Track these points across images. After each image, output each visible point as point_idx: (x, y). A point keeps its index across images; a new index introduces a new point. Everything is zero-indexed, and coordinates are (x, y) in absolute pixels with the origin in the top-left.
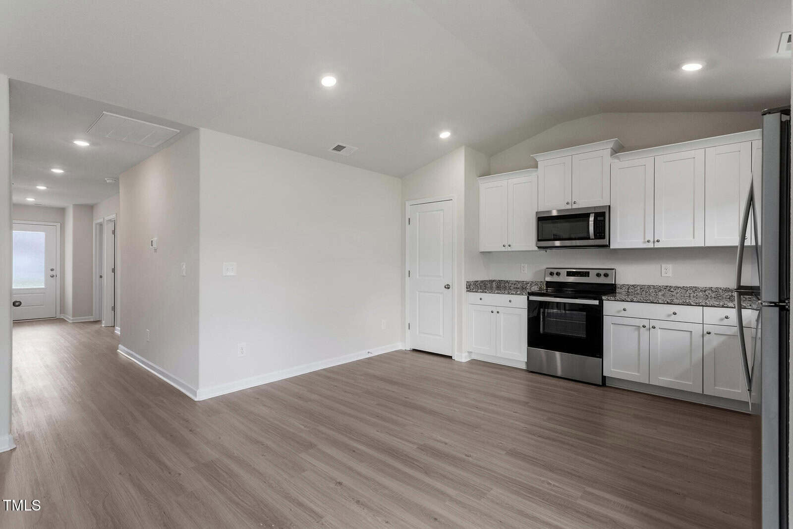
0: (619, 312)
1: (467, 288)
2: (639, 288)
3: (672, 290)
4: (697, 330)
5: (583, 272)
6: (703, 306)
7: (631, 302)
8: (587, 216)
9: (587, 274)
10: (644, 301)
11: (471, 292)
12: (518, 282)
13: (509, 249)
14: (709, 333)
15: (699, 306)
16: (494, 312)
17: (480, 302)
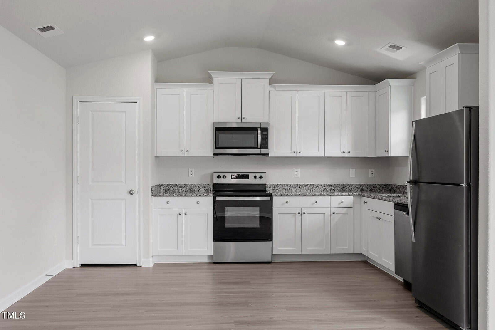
0: (283, 204)
1: (152, 193)
2: (281, 186)
3: (301, 187)
4: (327, 212)
5: (244, 175)
6: (330, 196)
7: (291, 196)
8: (255, 129)
9: (247, 177)
10: (299, 195)
11: (157, 196)
12: (187, 185)
13: (187, 155)
14: (334, 213)
15: (329, 196)
16: (182, 213)
17: (167, 206)
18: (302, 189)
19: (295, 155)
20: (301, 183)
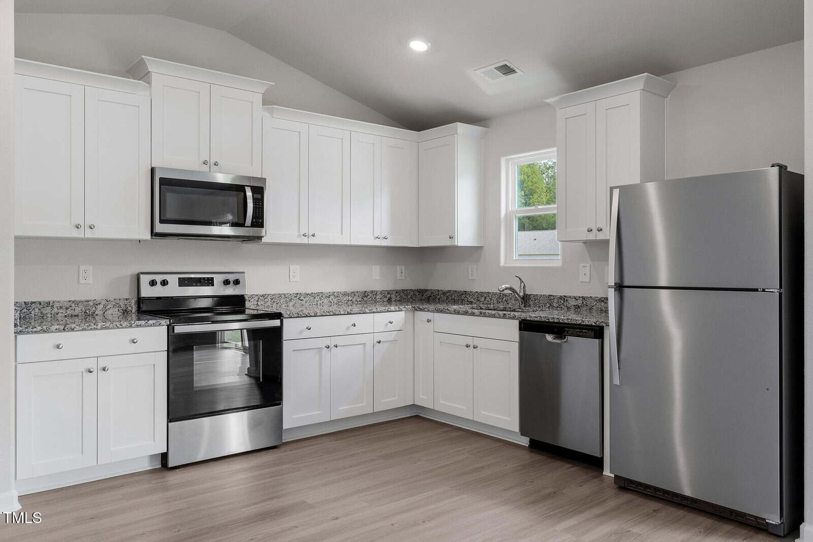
0: (301, 332)
1: (16, 325)
2: (269, 298)
3: (302, 298)
4: (369, 340)
5: (204, 278)
6: (374, 312)
7: (315, 316)
8: (240, 189)
9: (210, 282)
10: (328, 314)
11: (28, 333)
12: (77, 303)
13: (89, 234)
14: (379, 342)
15: (372, 313)
16: (94, 368)
17: (57, 354)
18: (303, 302)
19: (305, 241)
20: (303, 291)
